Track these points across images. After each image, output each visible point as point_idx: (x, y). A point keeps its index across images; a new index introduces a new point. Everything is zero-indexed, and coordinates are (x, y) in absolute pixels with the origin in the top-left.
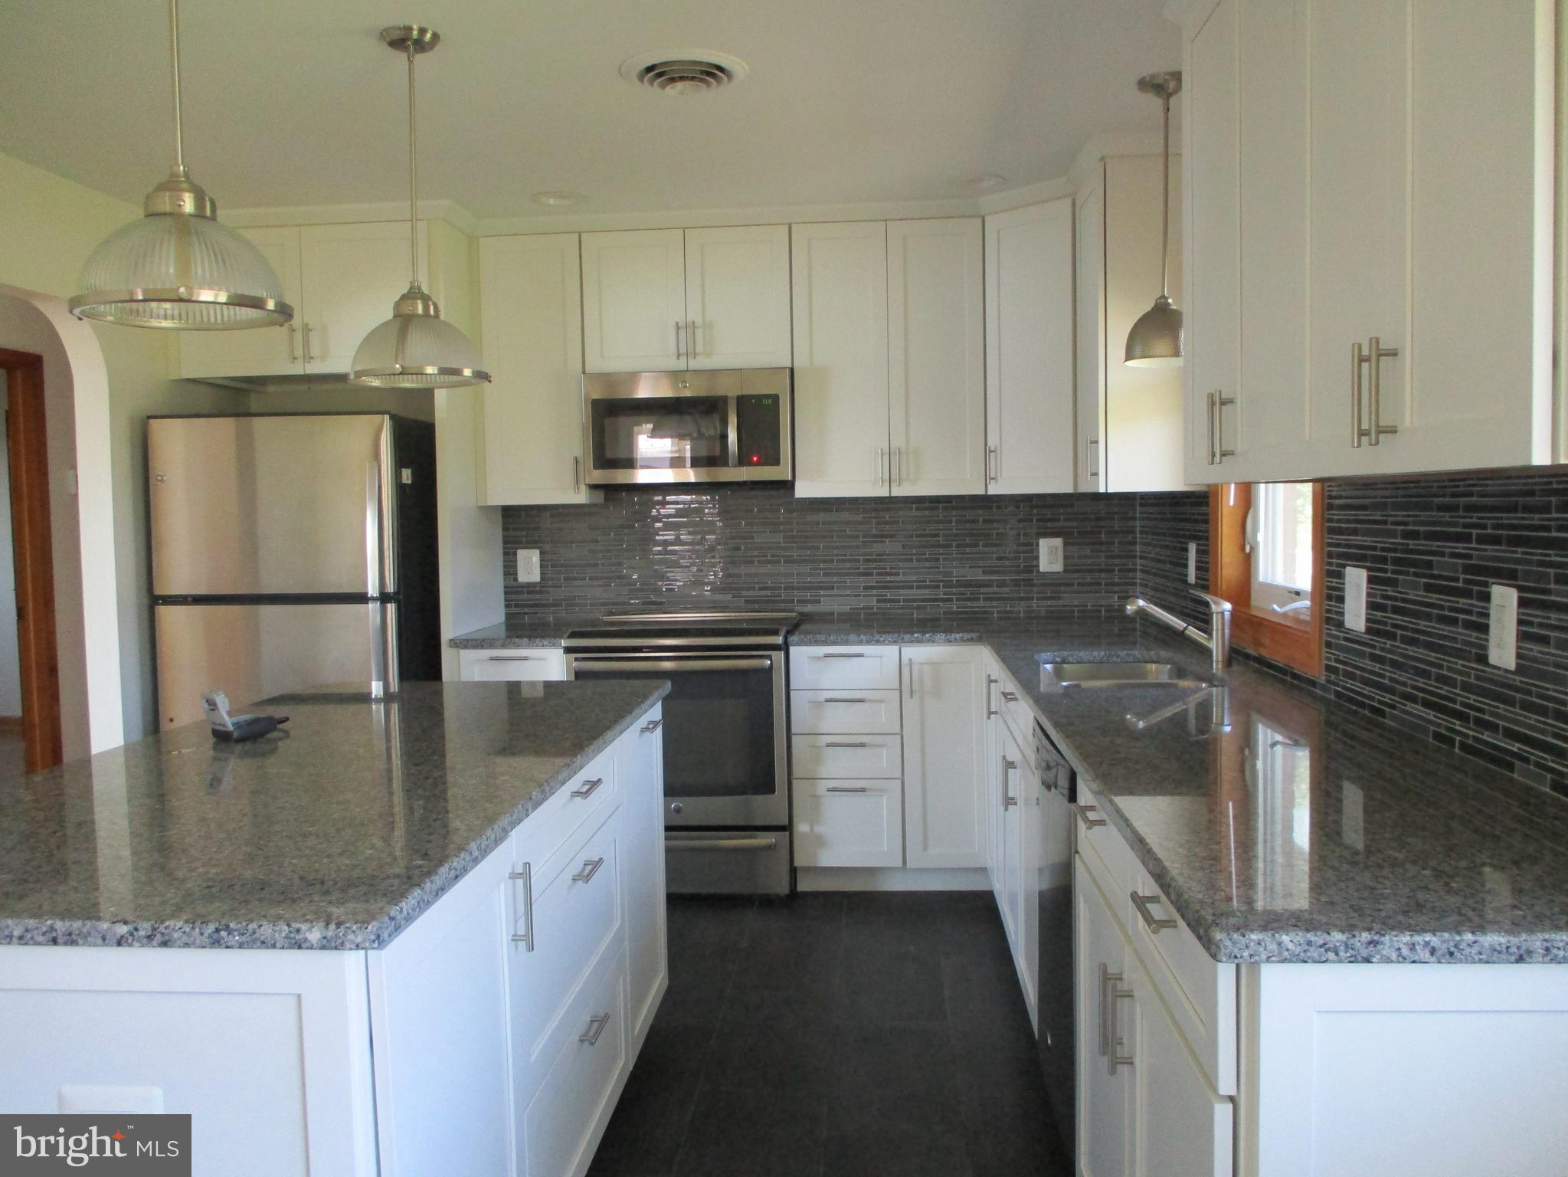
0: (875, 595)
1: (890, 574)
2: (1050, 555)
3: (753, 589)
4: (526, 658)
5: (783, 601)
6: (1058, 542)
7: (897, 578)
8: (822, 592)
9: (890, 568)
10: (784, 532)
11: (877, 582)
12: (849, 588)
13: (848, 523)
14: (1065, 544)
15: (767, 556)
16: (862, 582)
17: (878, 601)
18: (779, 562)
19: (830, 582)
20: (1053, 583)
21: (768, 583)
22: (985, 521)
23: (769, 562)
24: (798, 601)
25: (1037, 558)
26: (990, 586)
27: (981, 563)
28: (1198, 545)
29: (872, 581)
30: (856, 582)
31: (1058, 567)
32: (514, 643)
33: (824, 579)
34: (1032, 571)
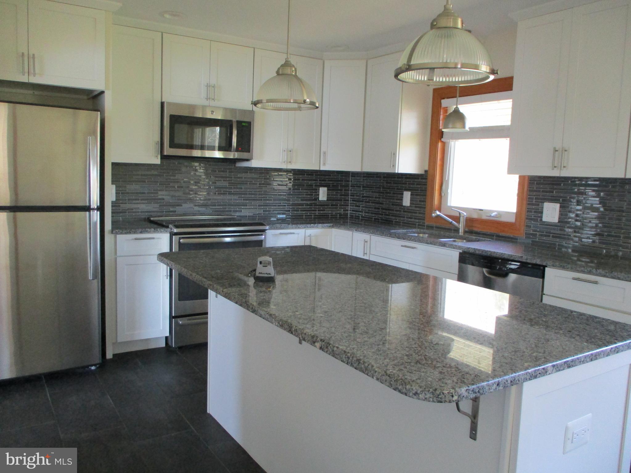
0: (262, 209)
1: (268, 200)
2: (323, 194)
3: (215, 205)
4: (153, 238)
5: (227, 211)
6: (326, 189)
7: (271, 202)
8: (242, 207)
9: (269, 198)
10: (228, 181)
11: (263, 203)
12: (253, 205)
13: (253, 178)
14: (328, 190)
15: (221, 191)
16: (258, 203)
17: (263, 211)
18: (226, 194)
19: (246, 203)
20: (323, 204)
21: (221, 203)
22: (302, 180)
23: (221, 194)
24: (233, 211)
25: (319, 195)
26: (303, 205)
27: (300, 196)
28: (412, 192)
29: (262, 203)
30: (255, 203)
31: (325, 199)
32: (147, 231)
33: (243, 201)
34: (316, 200)
